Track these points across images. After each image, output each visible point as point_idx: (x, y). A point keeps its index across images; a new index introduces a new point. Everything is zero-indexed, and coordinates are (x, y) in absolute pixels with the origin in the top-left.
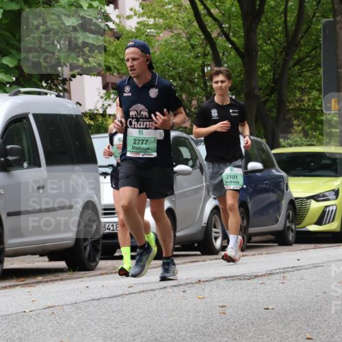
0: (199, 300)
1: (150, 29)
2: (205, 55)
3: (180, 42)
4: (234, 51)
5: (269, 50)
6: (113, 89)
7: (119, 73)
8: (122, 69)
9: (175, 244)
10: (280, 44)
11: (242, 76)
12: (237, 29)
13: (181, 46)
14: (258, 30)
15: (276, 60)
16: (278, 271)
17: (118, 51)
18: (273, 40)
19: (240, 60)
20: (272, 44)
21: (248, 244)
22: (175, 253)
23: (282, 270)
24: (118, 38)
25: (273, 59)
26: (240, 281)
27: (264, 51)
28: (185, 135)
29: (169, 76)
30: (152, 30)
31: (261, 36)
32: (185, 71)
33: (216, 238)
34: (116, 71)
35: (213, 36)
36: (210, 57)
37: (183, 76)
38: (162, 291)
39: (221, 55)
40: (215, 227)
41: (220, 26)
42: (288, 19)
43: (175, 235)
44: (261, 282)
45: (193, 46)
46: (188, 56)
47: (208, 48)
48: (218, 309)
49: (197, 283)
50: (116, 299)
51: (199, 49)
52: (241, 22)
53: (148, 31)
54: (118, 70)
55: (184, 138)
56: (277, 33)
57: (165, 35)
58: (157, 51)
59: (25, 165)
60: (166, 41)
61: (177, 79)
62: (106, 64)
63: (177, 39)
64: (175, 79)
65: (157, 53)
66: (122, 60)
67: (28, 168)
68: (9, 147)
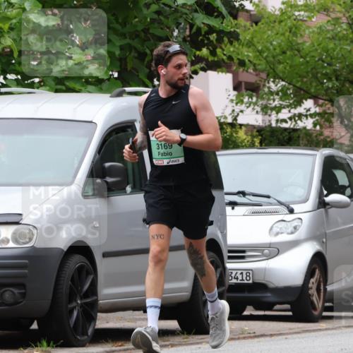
1: (299, 11)
3: (339, 29)
6: (247, 89)
7: (255, 70)
8: (259, 65)
9: (325, 301)
13: (341, 35)
17: (255, 40)
22: (325, 314)
24: (256, 23)
28: (342, 154)
29: (322, 74)
30: (302, 13)
32: (343, 68)
34: (252, 67)
37: (341, 74)
43: (325, 289)
46: (349, 48)
53: (297, 13)
54: (254, 65)
55: (341, 158)
57: (318, 20)
58: (307, 40)
59: (129, 189)
60: (320, 28)
61: (334, 79)
62: (239, 57)
63: (335, 25)
64: (330, 79)
65: (308, 44)
66: (261, 52)
67: (132, 193)
68: (107, 165)
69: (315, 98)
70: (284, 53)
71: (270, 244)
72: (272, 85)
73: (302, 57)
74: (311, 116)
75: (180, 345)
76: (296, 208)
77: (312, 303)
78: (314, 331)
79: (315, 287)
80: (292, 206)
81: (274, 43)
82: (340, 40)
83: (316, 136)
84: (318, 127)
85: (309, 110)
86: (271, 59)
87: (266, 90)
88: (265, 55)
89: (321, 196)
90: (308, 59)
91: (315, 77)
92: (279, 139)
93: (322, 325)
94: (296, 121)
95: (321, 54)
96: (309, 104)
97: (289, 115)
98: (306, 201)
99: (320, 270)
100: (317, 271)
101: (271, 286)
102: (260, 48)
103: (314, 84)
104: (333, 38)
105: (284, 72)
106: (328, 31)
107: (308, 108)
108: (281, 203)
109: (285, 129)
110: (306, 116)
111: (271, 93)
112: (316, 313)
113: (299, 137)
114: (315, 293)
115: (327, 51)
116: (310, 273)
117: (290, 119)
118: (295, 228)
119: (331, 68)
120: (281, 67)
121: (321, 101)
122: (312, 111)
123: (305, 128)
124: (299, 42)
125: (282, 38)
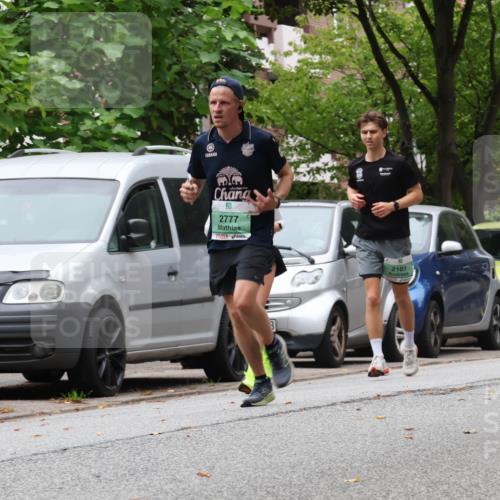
0: (379, 421)
1: (315, 68)
2: (386, 102)
3: (354, 85)
4: (424, 97)
5: (470, 95)
7: (273, 126)
8: (277, 121)
9: (346, 347)
10: (485, 88)
11: (435, 129)
12: (428, 68)
13: (356, 91)
14: (456, 70)
15: (480, 108)
16: (482, 383)
17: (273, 97)
18: (475, 83)
19: (432, 109)
20: (473, 87)
21: (443, 348)
22: (347, 359)
23: (486, 383)
24: (273, 81)
25: (475, 108)
26: (431, 397)
27: (464, 97)
29: (339, 129)
30: (318, 70)
31: (460, 77)
33: (400, 340)
34: (270, 124)
35: (396, 78)
36: (392, 105)
38: (329, 408)
39: (407, 102)
40: (399, 326)
41: (406, 65)
42: (495, 55)
43: (346, 336)
44: (459, 398)
45: (371, 91)
46: (364, 103)
47: (391, 94)
48: (403, 432)
49: (375, 398)
50: (269, 418)
51: (379, 95)
52: (433, 59)
53: (312, 71)
54: (273, 121)
56: (480, 74)
57: (334, 77)
58: (323, 97)
59: (153, 244)
60: (335, 84)
61: (350, 133)
62: (258, 114)
63: (349, 81)
64: (346, 134)
65: (324, 100)
66: (278, 109)
67: (156, 248)
68: (132, 221)
69: (332, 152)
70: (301, 109)
71: (292, 294)
72: (290, 140)
73: (318, 113)
74: (330, 170)
75: (207, 392)
76: (316, 258)
77: (334, 349)
78: (336, 375)
79: (336, 334)
80: (313, 257)
81: (292, 100)
82: (355, 96)
83: (335, 189)
84: (335, 181)
85: (326, 165)
86: (289, 115)
87: (285, 145)
88: (283, 111)
89: (340, 247)
90: (325, 115)
91: (332, 132)
92: (298, 193)
93: (344, 370)
94: (314, 174)
95: (337, 110)
96: (326, 158)
97: (308, 169)
98: (326, 252)
99: (341, 317)
100: (339, 319)
101: (294, 334)
102: (278, 105)
103: (331, 139)
104: (349, 94)
105: (301, 129)
106: (343, 87)
107: (326, 161)
108: (302, 255)
109: (305, 183)
110: (324, 170)
111: (290, 149)
112: (338, 359)
113: (317, 191)
114: (337, 340)
115: (343, 107)
116: (331, 321)
117: (309, 173)
118: (317, 278)
119: (348, 123)
120: (299, 123)
121: (338, 156)
122: (330, 165)
123: (323, 182)
124: (316, 97)
125: (299, 95)
